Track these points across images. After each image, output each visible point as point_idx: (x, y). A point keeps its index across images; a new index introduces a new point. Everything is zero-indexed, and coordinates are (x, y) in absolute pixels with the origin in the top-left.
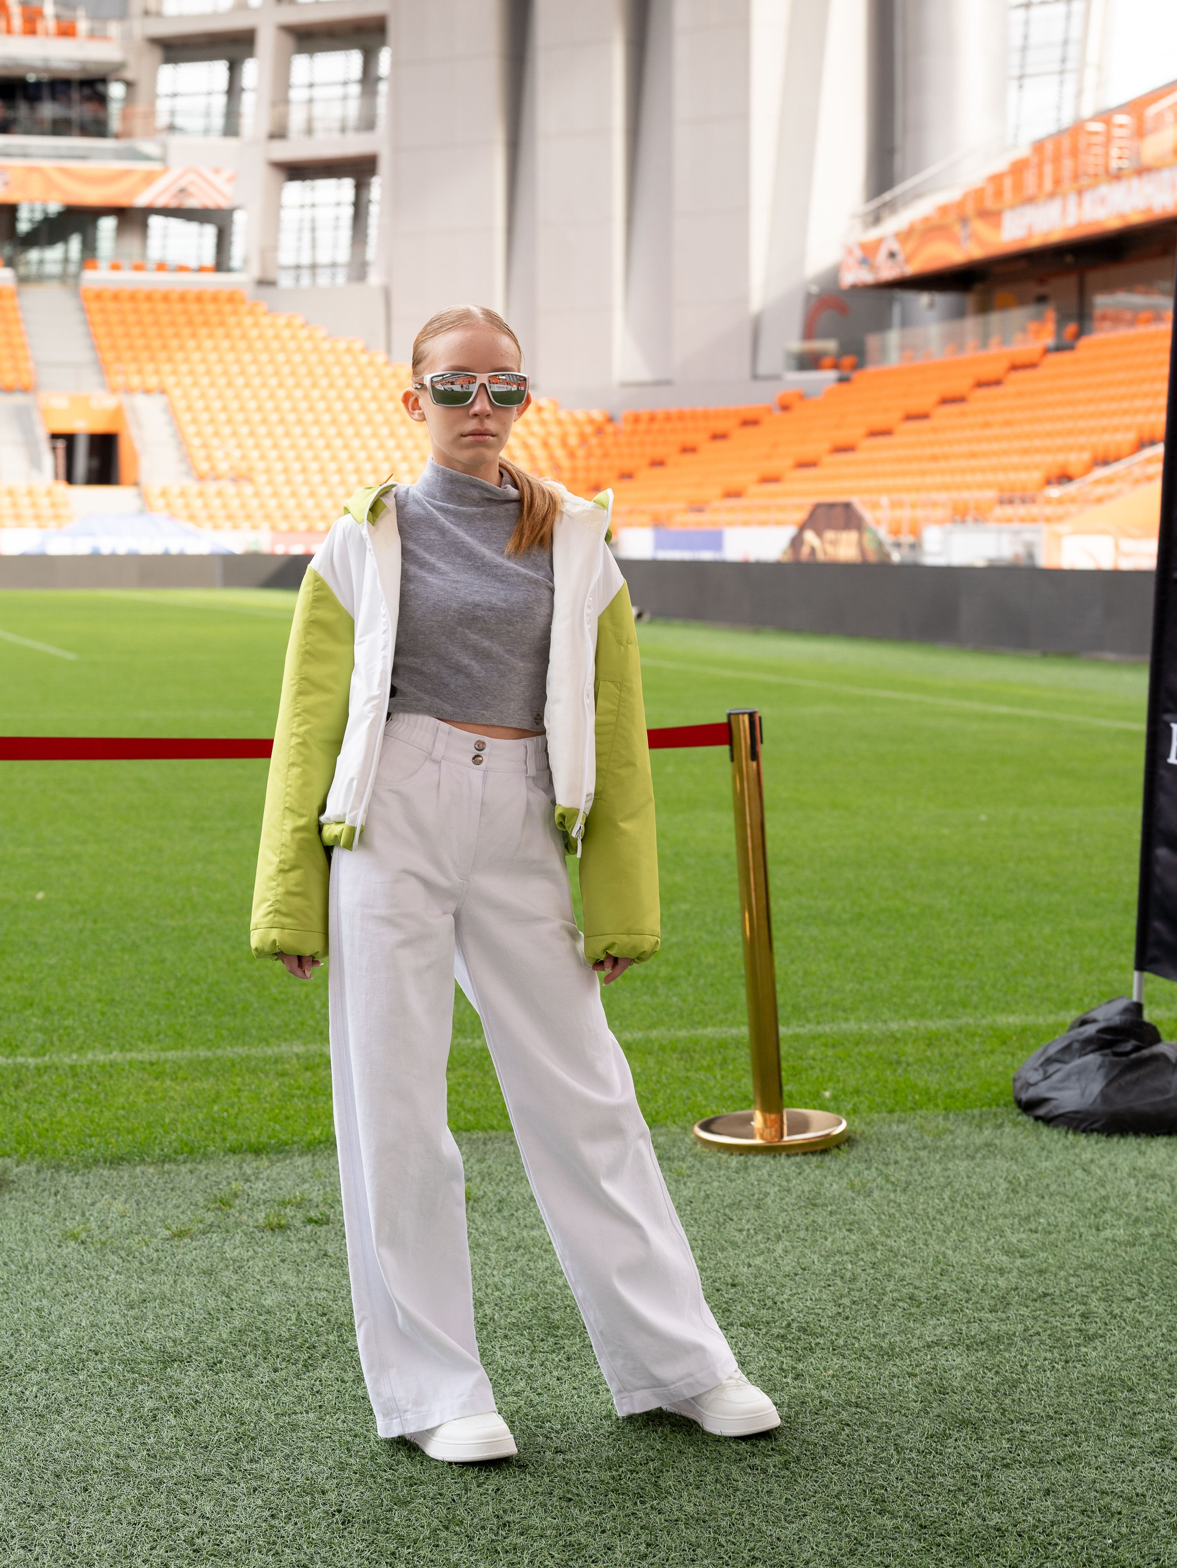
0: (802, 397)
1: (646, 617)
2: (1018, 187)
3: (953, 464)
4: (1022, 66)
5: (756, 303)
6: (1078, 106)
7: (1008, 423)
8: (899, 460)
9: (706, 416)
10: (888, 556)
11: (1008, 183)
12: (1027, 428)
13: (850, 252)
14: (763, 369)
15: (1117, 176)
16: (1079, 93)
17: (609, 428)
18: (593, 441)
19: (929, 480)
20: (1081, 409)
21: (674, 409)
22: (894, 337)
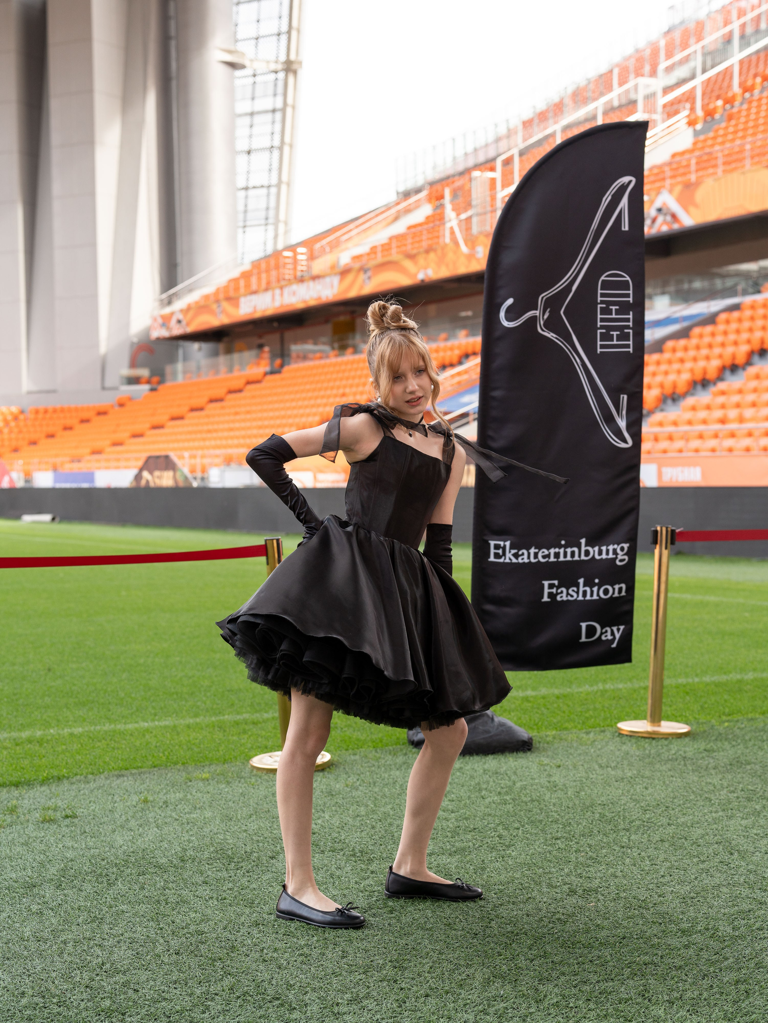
0: (130, 399)
1: (57, 519)
2: (248, 285)
3: (220, 434)
4: (245, 221)
5: (103, 349)
6: (275, 243)
7: (248, 412)
8: (190, 433)
9: (77, 410)
10: (191, 484)
11: (242, 283)
12: (260, 415)
13: (155, 320)
14: (108, 384)
15: (301, 280)
16: (276, 237)
17: (22, 417)
18: (13, 424)
19: (207, 443)
20: (288, 405)
21: (58, 406)
22: (180, 366)
